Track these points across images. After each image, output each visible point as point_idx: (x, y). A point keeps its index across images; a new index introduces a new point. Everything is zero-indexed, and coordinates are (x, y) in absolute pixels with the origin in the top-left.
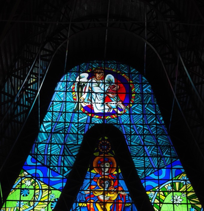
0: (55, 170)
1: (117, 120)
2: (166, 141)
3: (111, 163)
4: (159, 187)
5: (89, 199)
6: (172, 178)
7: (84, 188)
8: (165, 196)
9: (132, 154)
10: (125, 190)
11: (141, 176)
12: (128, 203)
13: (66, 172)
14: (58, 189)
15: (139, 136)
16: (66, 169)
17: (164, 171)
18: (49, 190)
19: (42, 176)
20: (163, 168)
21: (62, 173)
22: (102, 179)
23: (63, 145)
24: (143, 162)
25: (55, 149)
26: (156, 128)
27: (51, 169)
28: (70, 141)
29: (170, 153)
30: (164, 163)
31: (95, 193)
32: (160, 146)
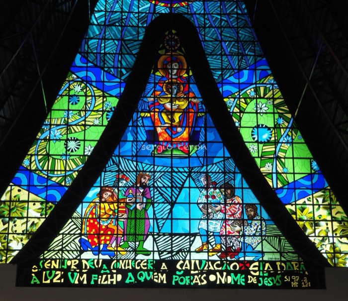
0: (111, 73)
1: (188, 8)
2: (249, 35)
3: (180, 63)
4: (240, 93)
5: (153, 108)
6: (256, 82)
7: (147, 94)
8: (246, 103)
9: (206, 52)
10: (197, 96)
11: (217, 79)
12: (201, 113)
13: (124, 75)
14: (114, 95)
15: (216, 29)
16: (124, 71)
17: (246, 72)
18: (104, 97)
19: (95, 80)
20: (245, 69)
21: (119, 76)
22: (169, 83)
23: (120, 42)
24: (220, 61)
25: (110, 46)
26: (237, 18)
27: (106, 71)
28: (129, 35)
29: (253, 51)
30: (246, 63)
31: (160, 100)
32: (241, 41)
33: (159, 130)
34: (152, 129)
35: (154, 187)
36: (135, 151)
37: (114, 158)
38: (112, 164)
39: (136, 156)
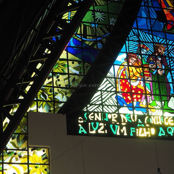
33: (166, 12)
34: (160, 10)
35: (169, 57)
36: (150, 26)
37: (133, 30)
38: (133, 35)
39: (151, 30)
